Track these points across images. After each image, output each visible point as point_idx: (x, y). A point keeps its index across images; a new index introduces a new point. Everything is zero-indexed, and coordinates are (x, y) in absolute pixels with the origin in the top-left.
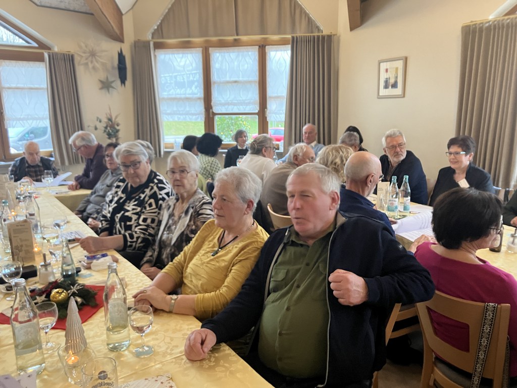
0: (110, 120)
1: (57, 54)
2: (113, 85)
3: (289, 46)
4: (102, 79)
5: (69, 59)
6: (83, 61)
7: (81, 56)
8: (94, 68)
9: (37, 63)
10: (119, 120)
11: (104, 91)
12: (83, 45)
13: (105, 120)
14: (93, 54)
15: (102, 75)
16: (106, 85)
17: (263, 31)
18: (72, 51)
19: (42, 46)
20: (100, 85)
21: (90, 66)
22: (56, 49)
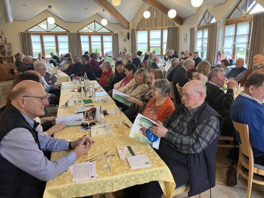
0: (125, 48)
1: (114, 34)
2: (126, 40)
3: (167, 30)
4: (124, 39)
5: (117, 35)
6: (120, 35)
7: (119, 34)
8: (122, 36)
9: (110, 36)
10: (127, 49)
11: (124, 41)
12: (120, 31)
13: (124, 48)
14: (122, 33)
15: (124, 38)
16: (125, 40)
17: (162, 26)
18: (118, 33)
19: (112, 32)
20: (123, 40)
21: (121, 36)
22: (114, 33)
